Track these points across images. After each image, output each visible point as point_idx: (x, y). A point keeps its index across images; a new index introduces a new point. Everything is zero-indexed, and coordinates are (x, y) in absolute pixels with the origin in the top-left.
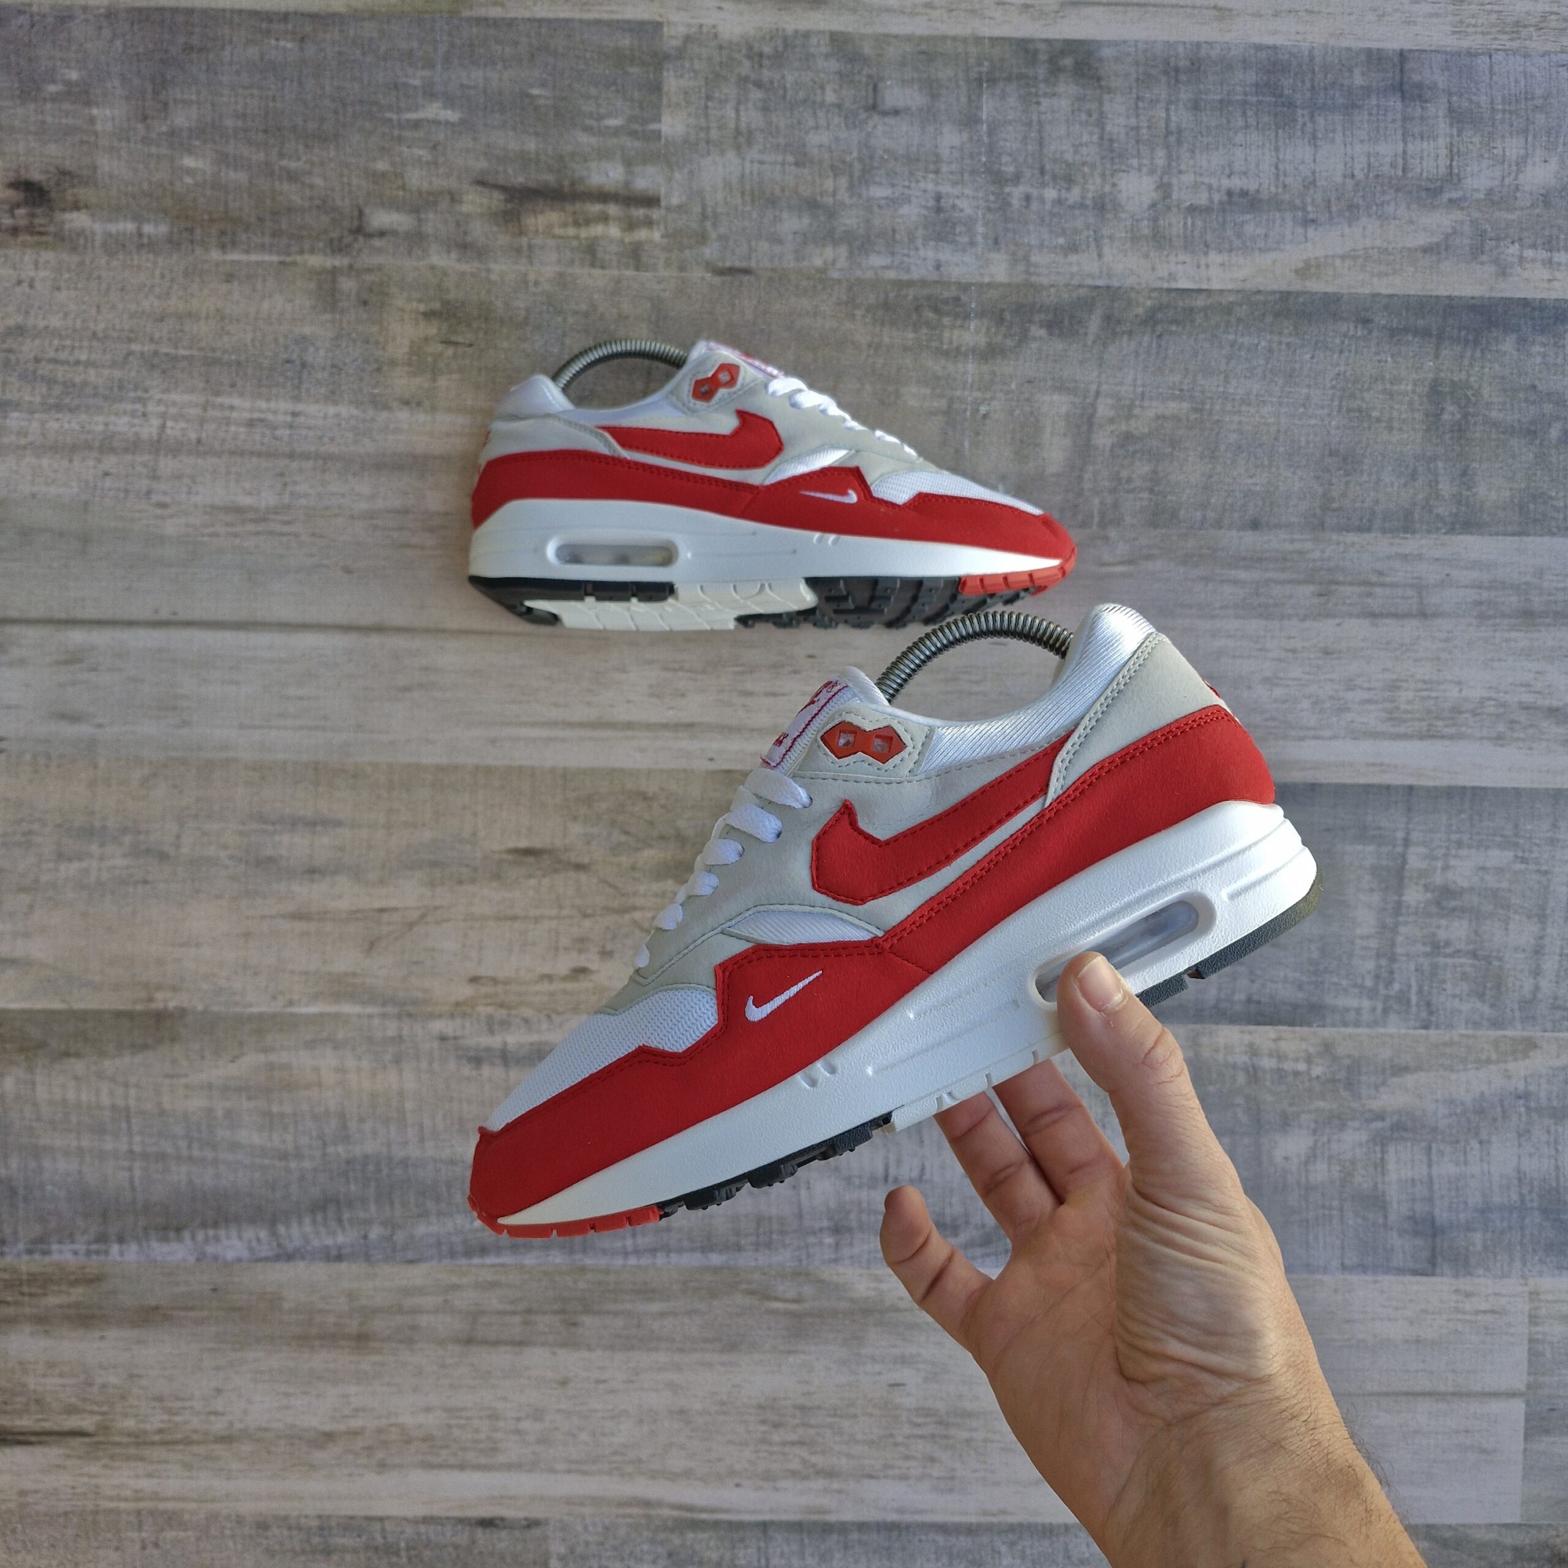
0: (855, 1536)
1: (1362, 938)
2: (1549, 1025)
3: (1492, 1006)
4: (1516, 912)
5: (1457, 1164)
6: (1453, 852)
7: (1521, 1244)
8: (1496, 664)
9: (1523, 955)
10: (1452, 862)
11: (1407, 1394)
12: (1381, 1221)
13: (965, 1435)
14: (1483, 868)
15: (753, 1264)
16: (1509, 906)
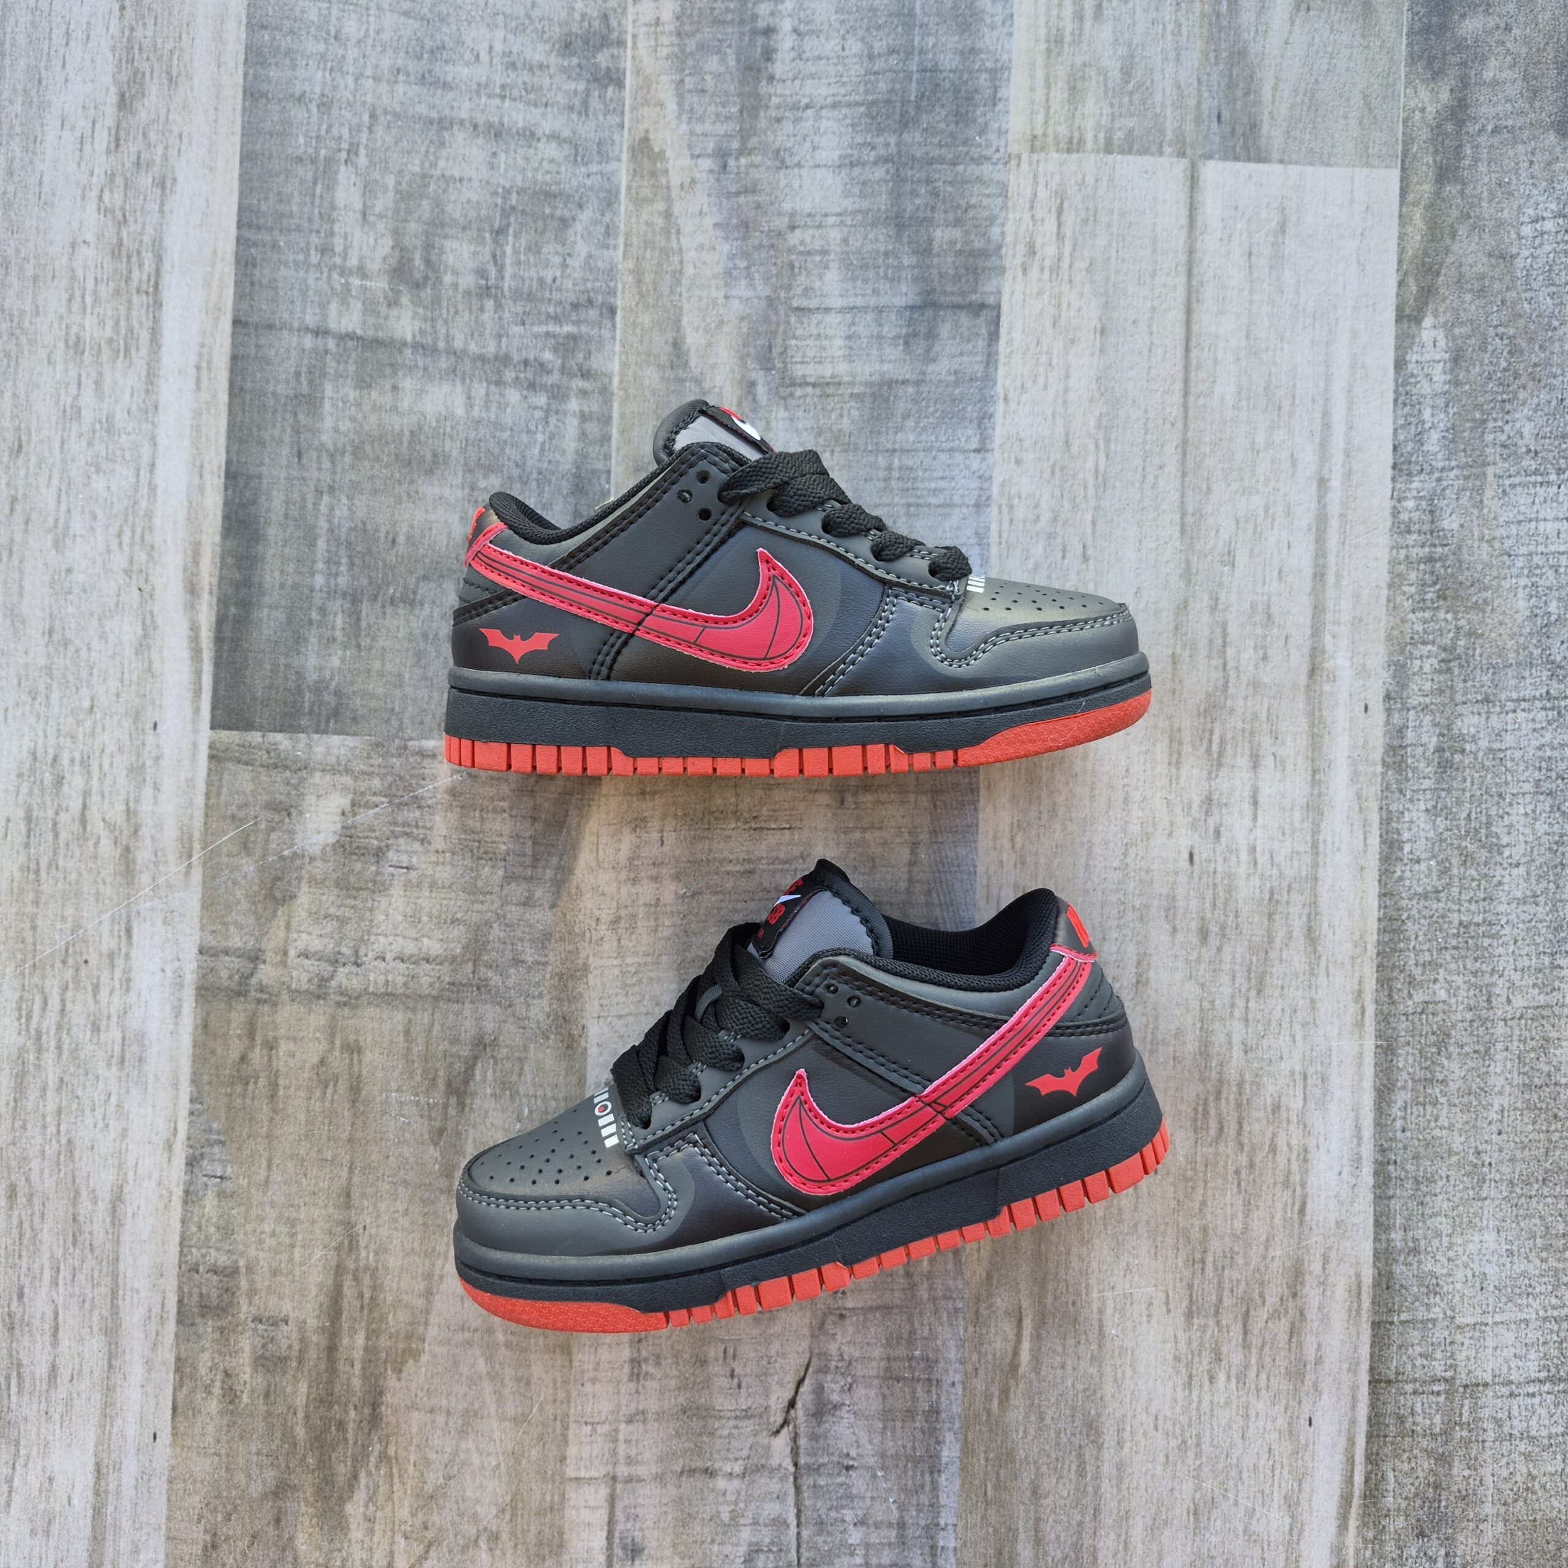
0: (1397, 1236)
1: (470, 406)
2: (613, 120)
3: (580, 206)
4: (434, 165)
5: (827, 267)
6: (338, 260)
7: (955, 164)
8: (46, 189)
9: (502, 157)
10: (353, 262)
11: (1187, 350)
12: (911, 390)
13: (1237, 1053)
14: (364, 214)
15: (959, 1389)
16: (424, 176)
